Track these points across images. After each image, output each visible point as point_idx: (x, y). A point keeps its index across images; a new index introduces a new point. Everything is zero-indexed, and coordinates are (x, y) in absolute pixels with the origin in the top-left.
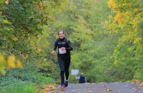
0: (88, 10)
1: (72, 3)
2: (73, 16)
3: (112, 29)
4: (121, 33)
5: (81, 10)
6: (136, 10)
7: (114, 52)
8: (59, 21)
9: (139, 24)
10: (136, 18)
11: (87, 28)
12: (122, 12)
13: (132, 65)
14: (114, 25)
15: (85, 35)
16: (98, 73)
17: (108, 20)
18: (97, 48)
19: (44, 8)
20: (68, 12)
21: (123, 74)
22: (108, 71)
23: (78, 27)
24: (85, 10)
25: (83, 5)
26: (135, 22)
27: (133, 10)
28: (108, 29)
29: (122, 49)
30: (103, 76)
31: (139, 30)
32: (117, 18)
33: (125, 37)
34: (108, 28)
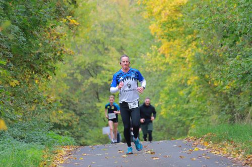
0: (122, 39)
1: (99, 29)
2: (101, 47)
3: (156, 65)
4: (169, 70)
5: (113, 39)
8: (82, 55)
9: (194, 56)
10: (190, 49)
12: (169, 41)
13: (186, 116)
14: (160, 59)
17: (151, 52)
19: (57, 37)
20: (93, 42)
21: (174, 128)
23: (109, 63)
24: (118, 39)
25: (115, 31)
26: (189, 54)
27: (185, 38)
28: (151, 65)
29: (172, 93)
32: (164, 49)
33: (175, 75)
34: (151, 63)
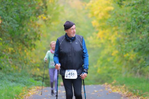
6: (114, 28)
7: (98, 62)
31: (116, 45)
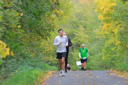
0: (86, 22)
1: (74, 16)
2: (75, 25)
3: (101, 35)
4: (108, 38)
5: (81, 21)
7: (103, 51)
8: (66, 29)
9: (119, 32)
10: (117, 28)
11: (85, 34)
12: (107, 23)
13: (115, 60)
14: (103, 32)
15: (84, 39)
16: (92, 66)
17: (98, 29)
18: (92, 48)
19: (53, 19)
20: (72, 23)
21: (109, 67)
22: (99, 64)
23: (79, 33)
24: (84, 21)
25: (82, 18)
26: (116, 31)
27: (115, 22)
28: (98, 35)
29: (108, 49)
30: (95, 67)
31: (119, 36)
32: (104, 27)
33: (110, 40)
